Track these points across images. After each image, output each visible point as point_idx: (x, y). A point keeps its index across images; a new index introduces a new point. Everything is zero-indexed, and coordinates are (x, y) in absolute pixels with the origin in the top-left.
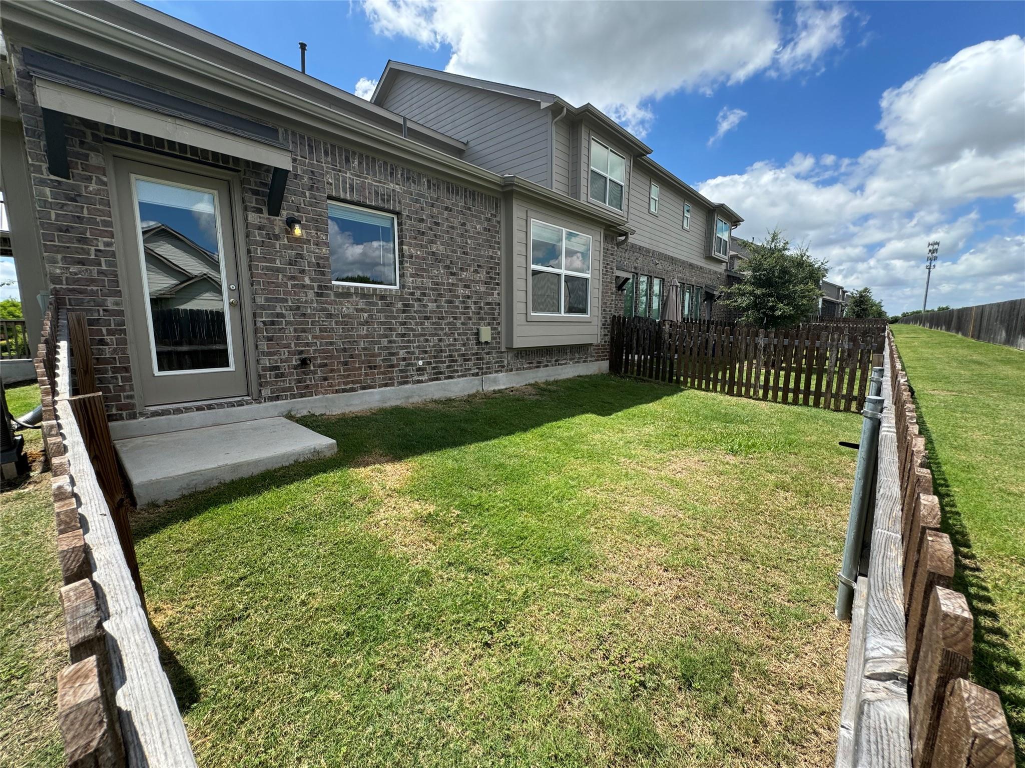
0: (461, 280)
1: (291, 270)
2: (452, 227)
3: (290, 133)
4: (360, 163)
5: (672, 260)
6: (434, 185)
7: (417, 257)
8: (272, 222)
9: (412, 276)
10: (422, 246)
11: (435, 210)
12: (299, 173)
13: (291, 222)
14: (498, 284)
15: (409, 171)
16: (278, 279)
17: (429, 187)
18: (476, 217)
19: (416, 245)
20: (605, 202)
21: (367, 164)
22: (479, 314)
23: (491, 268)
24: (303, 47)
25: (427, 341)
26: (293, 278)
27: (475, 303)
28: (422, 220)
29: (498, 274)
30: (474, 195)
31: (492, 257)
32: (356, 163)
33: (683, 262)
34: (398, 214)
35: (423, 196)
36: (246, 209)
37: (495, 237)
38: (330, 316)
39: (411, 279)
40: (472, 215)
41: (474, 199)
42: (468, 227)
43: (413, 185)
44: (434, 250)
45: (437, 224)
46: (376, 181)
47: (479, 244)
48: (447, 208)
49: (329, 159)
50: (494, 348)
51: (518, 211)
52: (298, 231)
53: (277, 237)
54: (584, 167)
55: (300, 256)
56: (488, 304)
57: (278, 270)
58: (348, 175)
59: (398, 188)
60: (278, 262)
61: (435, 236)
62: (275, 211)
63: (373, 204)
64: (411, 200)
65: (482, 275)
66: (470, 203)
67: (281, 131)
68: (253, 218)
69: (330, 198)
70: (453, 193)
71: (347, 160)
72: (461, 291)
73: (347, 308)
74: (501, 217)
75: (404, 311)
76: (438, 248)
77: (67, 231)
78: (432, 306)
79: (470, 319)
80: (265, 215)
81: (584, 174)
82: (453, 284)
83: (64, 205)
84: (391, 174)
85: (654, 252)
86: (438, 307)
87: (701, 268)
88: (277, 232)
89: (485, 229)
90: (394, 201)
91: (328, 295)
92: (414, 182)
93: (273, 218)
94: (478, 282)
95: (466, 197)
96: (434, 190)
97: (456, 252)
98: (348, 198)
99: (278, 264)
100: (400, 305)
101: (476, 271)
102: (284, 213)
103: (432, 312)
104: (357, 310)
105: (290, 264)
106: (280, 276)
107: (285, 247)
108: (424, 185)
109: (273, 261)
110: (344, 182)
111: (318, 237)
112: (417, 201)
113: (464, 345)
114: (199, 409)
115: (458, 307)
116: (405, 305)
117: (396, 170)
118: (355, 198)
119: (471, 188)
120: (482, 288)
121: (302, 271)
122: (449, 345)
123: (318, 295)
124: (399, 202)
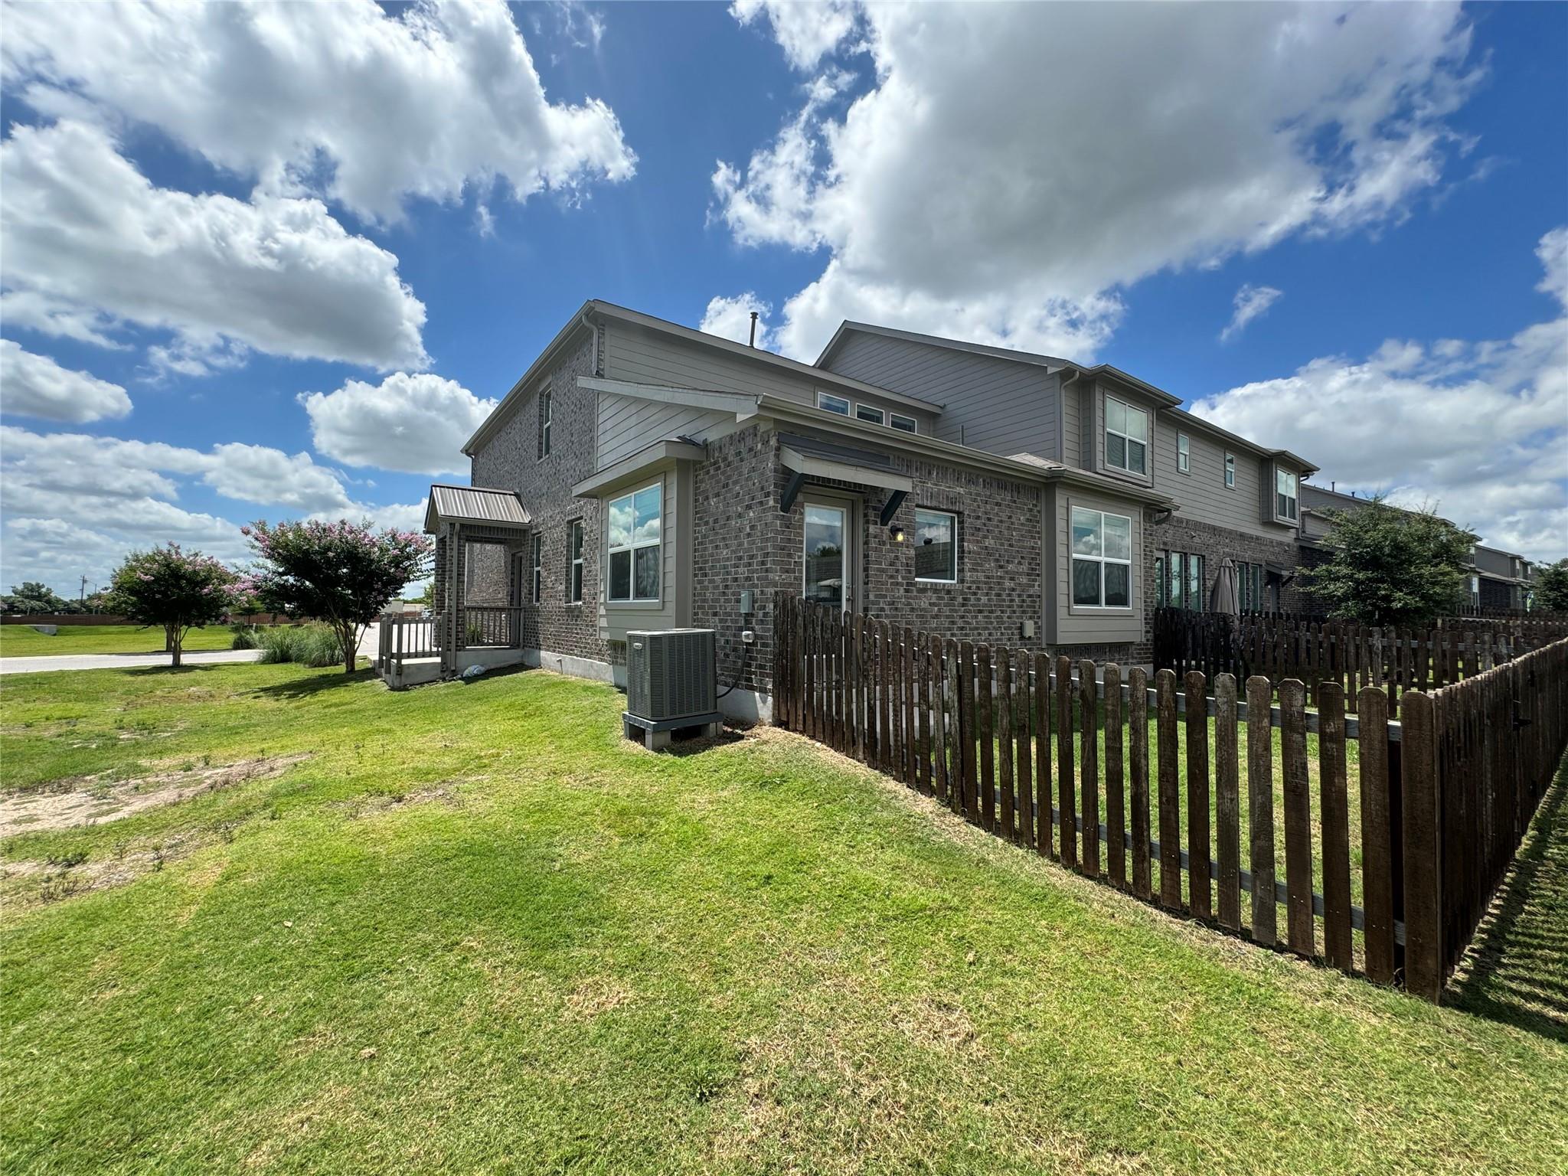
0: (1007, 572)
1: (891, 571)
2: (1001, 521)
4: (937, 474)
5: (1215, 530)
6: (988, 484)
7: (974, 552)
8: (883, 532)
9: (972, 570)
10: (978, 541)
11: (988, 507)
13: (895, 531)
14: (1038, 575)
15: (970, 474)
17: (985, 486)
18: (1020, 508)
20: (1124, 467)
21: (942, 474)
22: (1022, 607)
23: (1033, 559)
25: (979, 634)
26: (892, 577)
27: (1019, 596)
28: (978, 518)
29: (1039, 565)
30: (1018, 488)
31: (1033, 548)
32: (935, 474)
33: (1231, 532)
34: (959, 513)
35: (979, 495)
36: (867, 522)
37: (1036, 527)
38: (912, 610)
39: (969, 574)
40: (1017, 508)
41: (1019, 492)
42: (1014, 518)
43: (973, 486)
44: (987, 544)
45: (989, 519)
46: (948, 487)
47: (1022, 536)
48: (997, 504)
49: (918, 474)
50: (1035, 644)
51: (1060, 501)
52: (900, 537)
53: (885, 543)
54: (1099, 430)
55: (897, 557)
56: (1030, 596)
57: (883, 570)
58: (930, 484)
59: (962, 491)
61: (988, 531)
62: (886, 522)
63: (945, 507)
64: (971, 499)
65: (1025, 568)
66: (1015, 496)
67: (891, 457)
68: (872, 529)
69: (918, 506)
70: (1002, 489)
71: (930, 473)
72: (1008, 584)
73: (924, 603)
74: (1042, 506)
75: (963, 605)
76: (989, 542)
77: (783, 549)
78: (984, 599)
79: (1014, 612)
80: (879, 526)
81: (1099, 439)
82: (1001, 577)
83: (783, 531)
84: (958, 479)
85: (1188, 521)
86: (989, 600)
87: (1258, 538)
88: (885, 539)
89: (1028, 520)
90: (959, 502)
91: (912, 591)
92: (973, 484)
93: (884, 528)
94: (1020, 574)
95: (1012, 491)
96: (988, 489)
97: (1003, 545)
98: (929, 505)
99: (884, 565)
100: (960, 599)
101: (1020, 563)
102: (892, 523)
103: (985, 605)
104: (930, 604)
105: (890, 565)
106: (885, 576)
107: (890, 551)
108: (981, 485)
109: (881, 563)
110: (927, 490)
111: (908, 541)
112: (975, 500)
113: (1009, 640)
115: (1004, 600)
116: (964, 599)
117: (961, 476)
118: (934, 504)
119: (1017, 482)
120: (1024, 580)
121: (897, 571)
122: (997, 640)
123: (907, 591)
124: (963, 503)
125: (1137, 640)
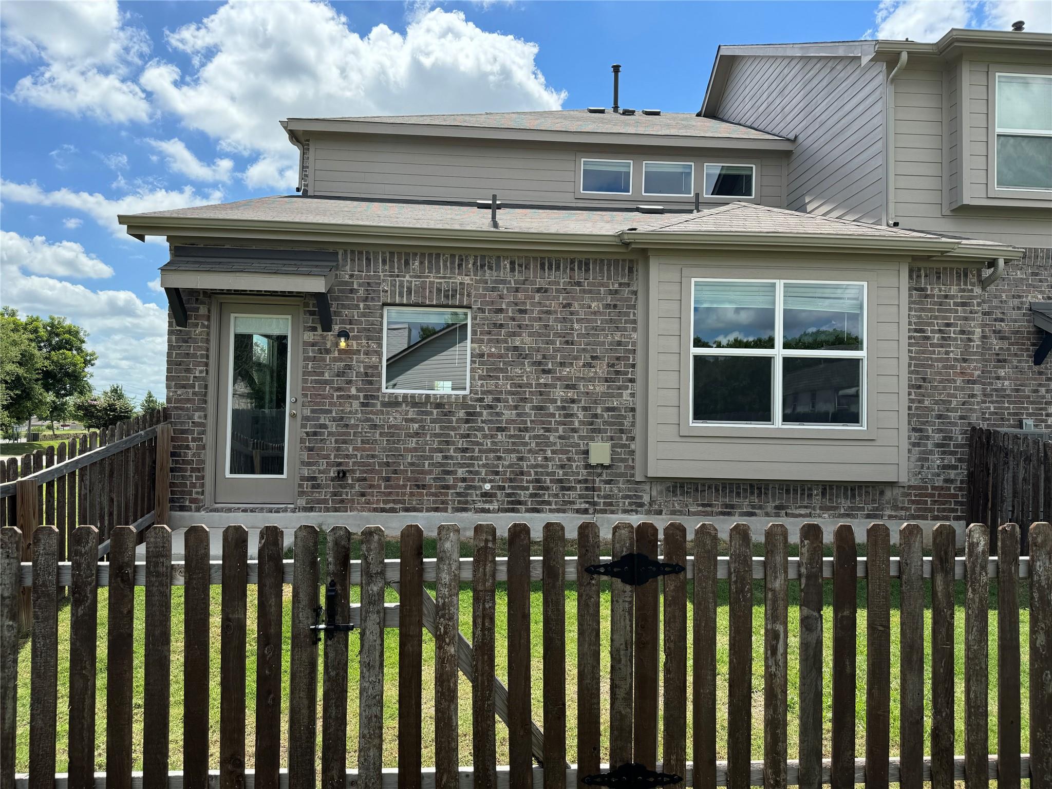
0: (559, 379)
1: (339, 382)
2: (548, 312)
3: (349, 252)
4: (421, 263)
6: (520, 266)
7: (490, 355)
8: (324, 338)
10: (498, 341)
11: (519, 295)
12: (355, 287)
13: (341, 336)
14: (632, 381)
15: (483, 257)
16: (325, 391)
17: (513, 270)
18: (590, 292)
19: (490, 341)
21: (430, 262)
22: (592, 424)
23: (618, 359)
24: (616, 69)
25: (499, 458)
26: (339, 389)
27: (585, 409)
28: (500, 311)
29: (633, 366)
30: (587, 264)
31: (619, 343)
32: (417, 263)
34: (466, 307)
35: (504, 282)
37: (627, 314)
38: (375, 427)
39: (480, 382)
40: (584, 291)
41: (587, 270)
42: (576, 306)
43: (488, 271)
44: (518, 344)
45: (523, 312)
46: (441, 278)
47: (595, 328)
48: (539, 290)
49: (387, 267)
50: (621, 475)
51: (664, 274)
52: (344, 343)
53: (328, 351)
54: (977, 136)
55: (349, 367)
56: (609, 409)
57: (326, 382)
58: (407, 278)
59: (467, 280)
60: (326, 374)
61: (520, 326)
62: (327, 328)
63: (434, 303)
64: (485, 289)
65: (601, 369)
66: (578, 276)
67: (340, 252)
68: (309, 336)
69: (385, 304)
70: (550, 268)
71: (407, 263)
72: (559, 393)
73: (395, 417)
74: (638, 286)
75: (467, 421)
76: (525, 341)
77: (180, 365)
78: (508, 414)
79: (574, 430)
80: (320, 332)
82: (546, 385)
83: (181, 346)
84: (460, 266)
86: (518, 415)
88: (328, 346)
89: (608, 306)
90: (462, 294)
91: (374, 405)
92: (490, 268)
93: (325, 333)
94: (591, 380)
95: (572, 269)
96: (520, 272)
97: (553, 343)
98: (405, 302)
99: (327, 376)
100: (462, 414)
101: (589, 365)
102: (336, 328)
103: (509, 421)
104: (407, 420)
105: (338, 376)
106: (327, 388)
107: (335, 360)
108: (505, 268)
109: (322, 374)
110: (401, 286)
111: (369, 346)
112: (494, 289)
113: (562, 467)
115: (553, 415)
116: (468, 414)
117: (467, 261)
118: (413, 298)
119: (583, 257)
120: (601, 388)
121: (349, 382)
122: (537, 466)
123: (363, 405)
124: (469, 295)
125: (903, 479)
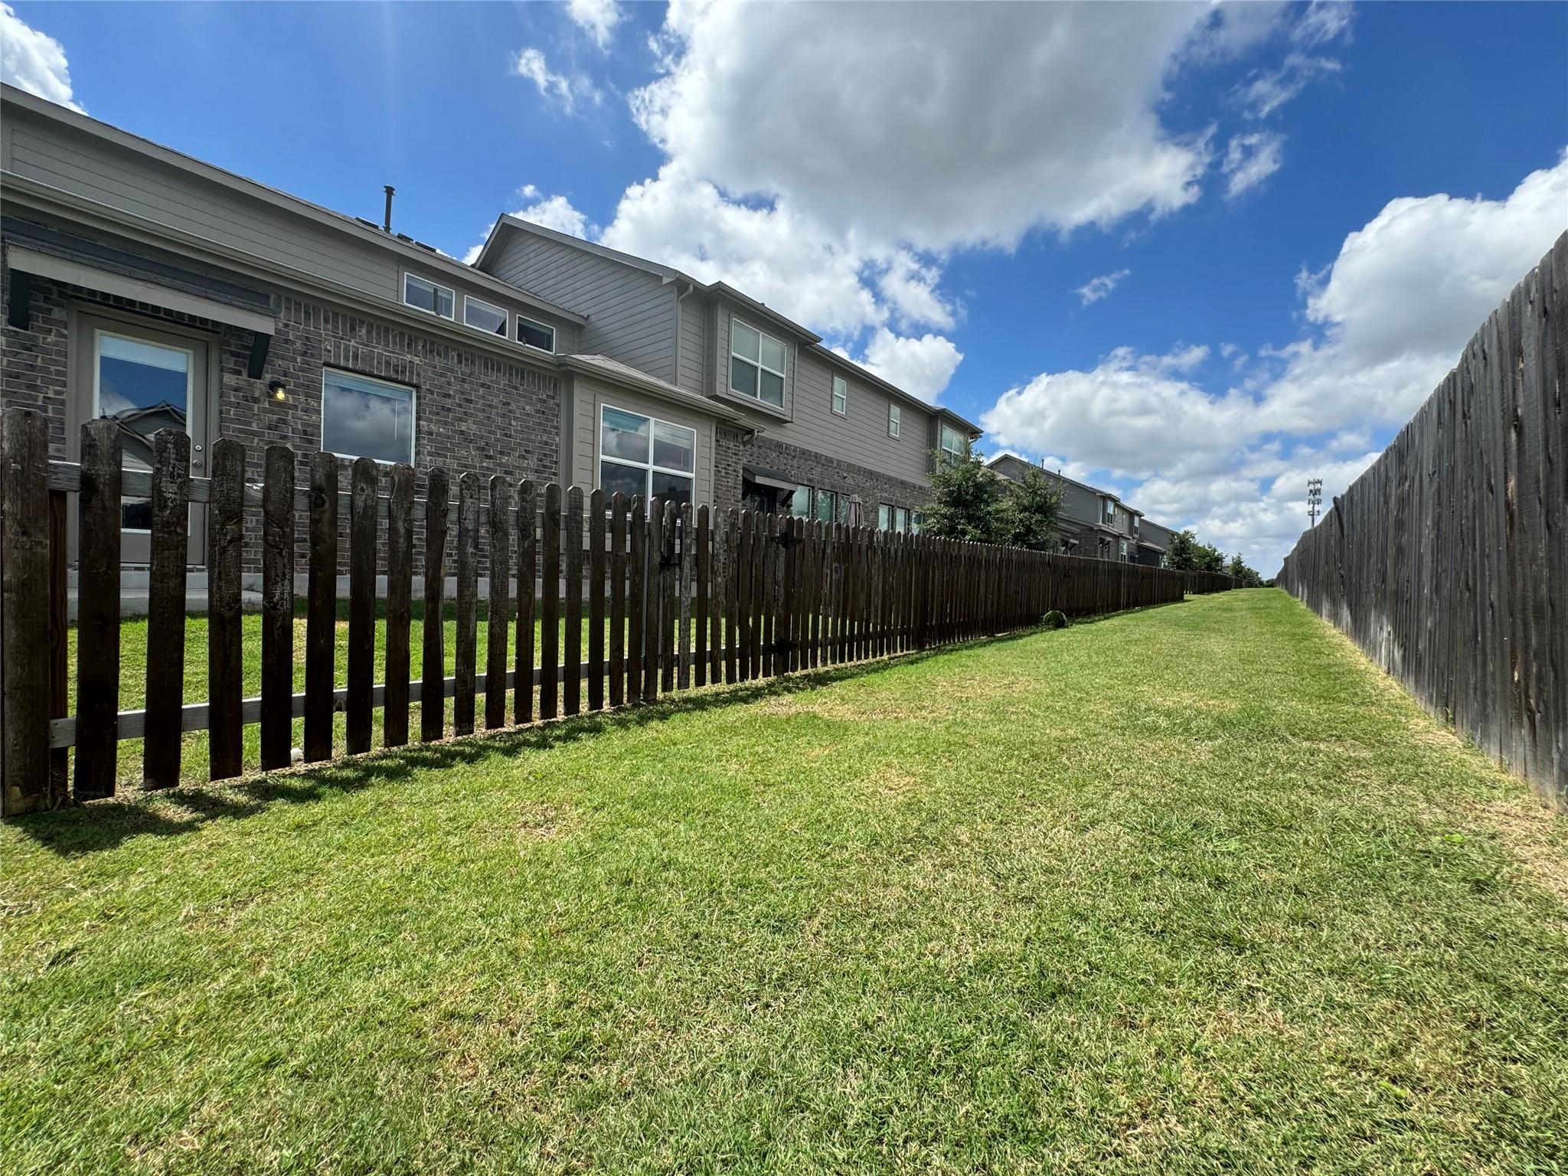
0: (499, 465)
1: (270, 435)
2: (490, 406)
3: (283, 299)
4: (369, 332)
5: (871, 475)
6: (467, 360)
7: (439, 434)
8: (251, 385)
9: (430, 454)
10: (446, 423)
11: (466, 386)
12: (291, 337)
13: (274, 386)
14: (555, 474)
15: (432, 343)
16: (252, 442)
17: (460, 362)
18: (525, 396)
19: (438, 422)
21: (378, 334)
23: (545, 455)
24: (390, 191)
28: (448, 396)
29: (556, 463)
30: (522, 373)
31: (546, 443)
32: (364, 331)
33: (890, 479)
34: (417, 387)
35: (452, 371)
36: (222, 370)
37: (552, 421)
39: (428, 458)
40: (520, 395)
41: (523, 378)
42: (513, 406)
43: (437, 358)
44: (463, 428)
45: (469, 401)
46: (388, 351)
47: (528, 427)
48: (483, 385)
49: (330, 327)
51: (581, 396)
52: (281, 395)
53: (256, 400)
55: (285, 422)
57: (254, 433)
58: (353, 343)
59: (416, 360)
60: (254, 425)
61: (466, 414)
62: (256, 373)
63: (383, 374)
64: (433, 373)
66: (516, 381)
67: (272, 297)
68: (229, 379)
69: (327, 364)
70: (493, 368)
71: (353, 329)
74: (562, 399)
76: (469, 427)
77: (17, 377)
80: (245, 376)
82: (488, 469)
83: (18, 353)
84: (409, 345)
85: (839, 462)
87: (921, 488)
88: (257, 395)
89: (538, 411)
90: (411, 372)
92: (439, 355)
93: (253, 380)
94: (525, 469)
95: (511, 374)
96: (466, 365)
97: (494, 433)
98: (351, 366)
99: (255, 427)
101: (524, 458)
102: (268, 377)
105: (270, 429)
106: (256, 440)
107: (265, 410)
108: (453, 358)
109: (249, 424)
110: (347, 349)
111: (308, 404)
112: (442, 375)
114: (136, 569)
117: (416, 342)
118: (360, 366)
119: (520, 366)
121: (284, 437)
123: (302, 463)
124: (418, 375)
